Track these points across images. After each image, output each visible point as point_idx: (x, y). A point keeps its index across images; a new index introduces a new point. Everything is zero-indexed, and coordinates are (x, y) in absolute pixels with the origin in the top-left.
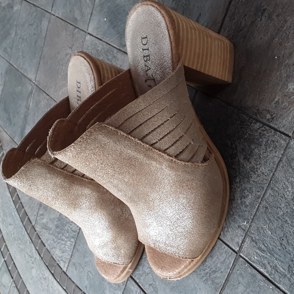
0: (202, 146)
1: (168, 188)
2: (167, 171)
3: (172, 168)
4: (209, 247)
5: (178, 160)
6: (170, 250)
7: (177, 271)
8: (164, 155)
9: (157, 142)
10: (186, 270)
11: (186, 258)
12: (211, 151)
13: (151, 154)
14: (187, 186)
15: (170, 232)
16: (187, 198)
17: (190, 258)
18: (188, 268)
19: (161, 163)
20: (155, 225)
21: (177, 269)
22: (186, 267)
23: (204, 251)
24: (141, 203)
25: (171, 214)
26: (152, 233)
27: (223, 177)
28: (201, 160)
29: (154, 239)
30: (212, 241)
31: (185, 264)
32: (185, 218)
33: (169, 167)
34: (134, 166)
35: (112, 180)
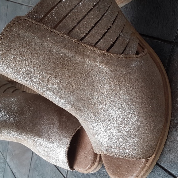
0: (133, 40)
1: (107, 86)
2: (102, 67)
3: (106, 63)
4: (161, 144)
5: (110, 53)
6: (123, 153)
7: (134, 175)
8: (95, 49)
9: (85, 36)
10: (143, 173)
11: (140, 158)
12: (143, 47)
13: (81, 50)
14: (125, 80)
15: (119, 134)
16: (128, 94)
17: (144, 158)
18: (145, 170)
19: (94, 60)
20: (103, 130)
21: (134, 173)
22: (142, 169)
23: (157, 149)
24: (85, 108)
25: (116, 114)
26: (103, 140)
27: (161, 71)
28: (135, 52)
29: (106, 145)
30: (163, 137)
31: (141, 166)
32: (130, 115)
33: (103, 62)
34: (67, 66)
35: (50, 86)
